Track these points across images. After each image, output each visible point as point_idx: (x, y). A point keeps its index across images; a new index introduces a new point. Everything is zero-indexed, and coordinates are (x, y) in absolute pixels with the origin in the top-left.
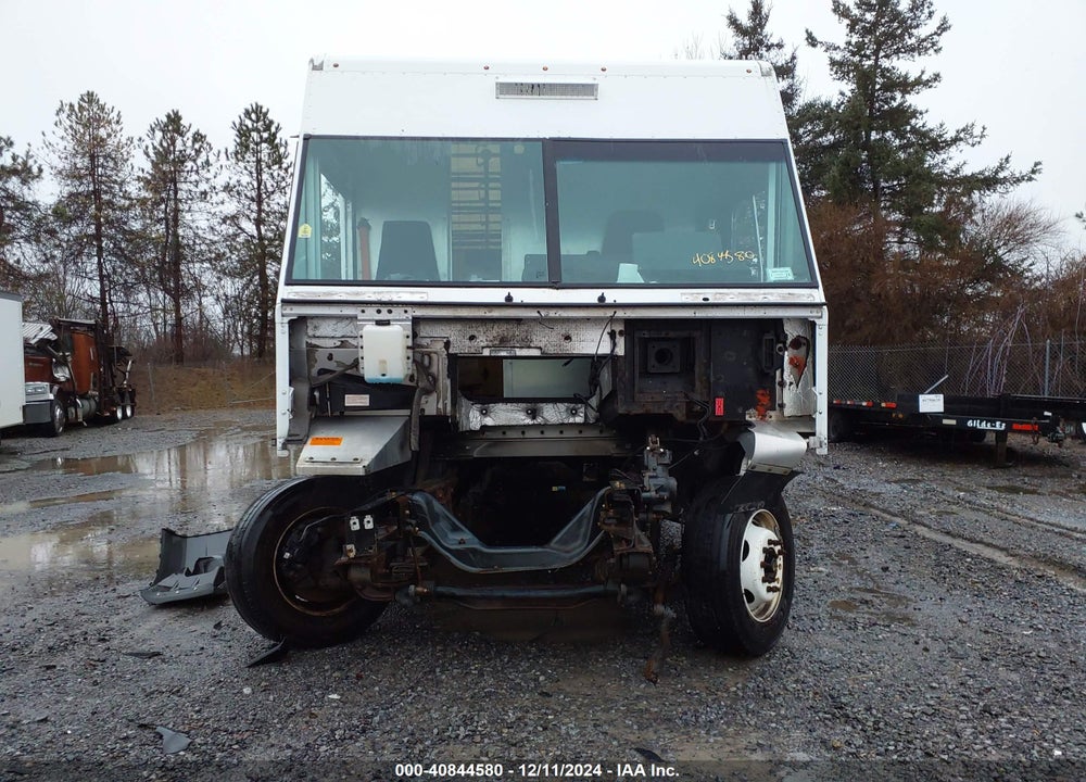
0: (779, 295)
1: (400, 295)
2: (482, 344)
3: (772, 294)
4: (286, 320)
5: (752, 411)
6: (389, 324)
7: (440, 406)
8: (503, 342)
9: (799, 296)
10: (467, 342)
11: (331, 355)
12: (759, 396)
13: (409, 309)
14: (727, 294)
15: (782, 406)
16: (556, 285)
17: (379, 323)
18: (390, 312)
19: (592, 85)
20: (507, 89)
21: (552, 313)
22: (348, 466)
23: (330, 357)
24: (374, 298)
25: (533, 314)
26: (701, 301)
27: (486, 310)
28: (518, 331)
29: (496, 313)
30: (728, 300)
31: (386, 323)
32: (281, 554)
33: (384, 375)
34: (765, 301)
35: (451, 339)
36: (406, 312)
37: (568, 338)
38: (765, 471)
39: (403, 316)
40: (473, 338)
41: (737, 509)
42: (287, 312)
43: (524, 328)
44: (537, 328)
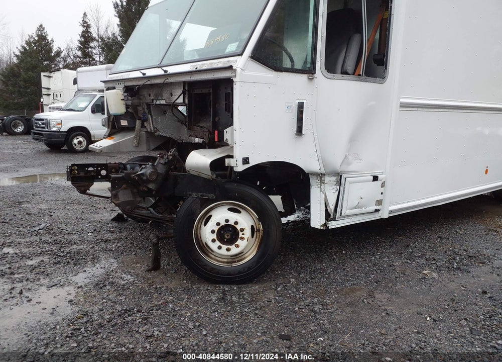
3: (221, 62)
9: (231, 62)
14: (205, 64)
18: (120, 84)
21: (153, 81)
25: (147, 81)
26: (195, 70)
27: (137, 80)
28: (159, 91)
30: (203, 68)
35: (145, 96)
36: (123, 84)
38: (195, 174)
39: (123, 86)
40: (150, 95)
41: (190, 195)
42: (105, 86)
43: (161, 89)
44: (164, 89)
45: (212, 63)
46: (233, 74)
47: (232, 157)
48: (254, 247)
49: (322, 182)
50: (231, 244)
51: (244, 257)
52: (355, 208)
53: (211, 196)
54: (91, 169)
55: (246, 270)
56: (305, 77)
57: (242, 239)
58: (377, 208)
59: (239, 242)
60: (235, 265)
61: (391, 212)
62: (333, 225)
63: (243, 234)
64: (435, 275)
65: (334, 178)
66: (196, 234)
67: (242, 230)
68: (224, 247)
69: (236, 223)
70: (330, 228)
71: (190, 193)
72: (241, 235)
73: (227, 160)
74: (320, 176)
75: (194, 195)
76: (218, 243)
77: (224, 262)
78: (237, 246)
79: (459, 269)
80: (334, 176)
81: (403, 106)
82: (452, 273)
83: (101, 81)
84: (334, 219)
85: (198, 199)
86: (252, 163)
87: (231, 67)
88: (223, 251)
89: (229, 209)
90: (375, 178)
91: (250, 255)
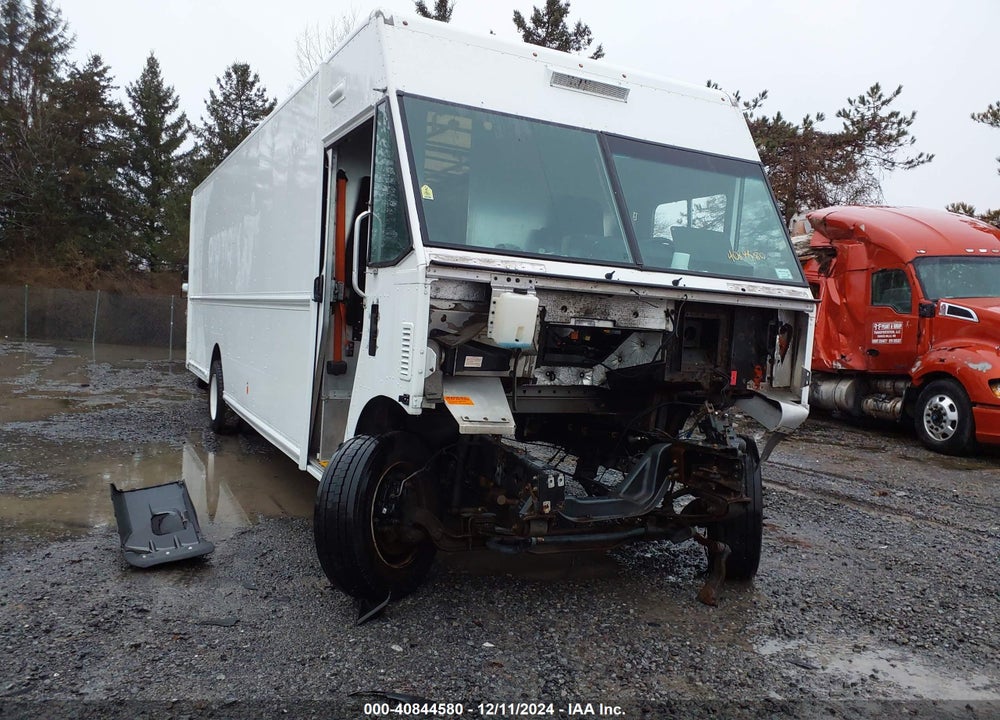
0: (788, 291)
1: (524, 265)
2: (571, 315)
3: (782, 290)
4: (429, 281)
5: (751, 382)
6: (526, 293)
7: (526, 369)
8: (587, 314)
10: (560, 312)
11: (445, 316)
12: (756, 371)
13: (533, 279)
14: (756, 287)
15: (771, 379)
16: (639, 267)
17: (517, 291)
18: (517, 281)
19: (625, 90)
21: (641, 293)
22: (497, 426)
23: (444, 319)
24: (502, 266)
25: (626, 291)
26: (741, 291)
27: (591, 284)
28: (599, 305)
29: (600, 289)
30: (758, 292)
31: (523, 292)
32: (378, 510)
33: (517, 340)
34: (779, 295)
35: (547, 309)
36: (530, 282)
37: (636, 314)
39: (528, 285)
40: (564, 309)
42: (431, 273)
43: (604, 302)
44: (613, 303)
45: (769, 288)
46: (809, 308)
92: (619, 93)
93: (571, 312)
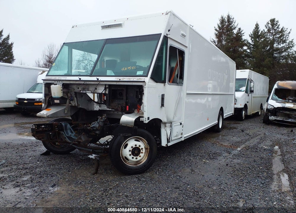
1: (62, 78)
3: (135, 78)
4: (44, 84)
5: (136, 110)
6: (57, 85)
7: (75, 103)
8: (84, 89)
9: (142, 79)
12: (138, 106)
13: (62, 81)
14: (125, 78)
16: (90, 76)
18: (59, 82)
19: (121, 24)
20: (104, 27)
21: (88, 83)
24: (58, 79)
26: (119, 80)
27: (75, 81)
28: (87, 87)
30: (125, 80)
34: (133, 80)
35: (75, 88)
37: (96, 89)
38: (125, 125)
39: (61, 83)
40: (78, 88)
41: (120, 135)
42: (44, 82)
43: (88, 86)
44: (90, 86)
45: (130, 78)
46: (144, 84)
47: (143, 117)
48: (145, 157)
49: (165, 126)
50: (137, 156)
51: (141, 161)
52: (175, 137)
53: (130, 134)
54: (43, 126)
55: (143, 167)
56: (163, 84)
57: (142, 153)
58: (181, 136)
59: (141, 154)
60: (138, 165)
61: (185, 138)
62: (169, 144)
63: (142, 151)
64: (208, 161)
65: (169, 125)
66: (122, 153)
67: (142, 149)
68: (135, 157)
69: (140, 146)
70: (168, 146)
71: (119, 134)
72: (141, 151)
73: (141, 118)
74: (165, 123)
75: (121, 135)
76: (132, 156)
77: (133, 165)
78: (140, 156)
79: (213, 158)
80: (170, 124)
81: (188, 94)
82: (212, 160)
83: (42, 80)
84: (169, 142)
85: (123, 137)
86: (150, 119)
87: (144, 81)
88: (134, 160)
89: (135, 140)
90: (181, 124)
91: (144, 160)
92: (119, 25)
93: (80, 89)
